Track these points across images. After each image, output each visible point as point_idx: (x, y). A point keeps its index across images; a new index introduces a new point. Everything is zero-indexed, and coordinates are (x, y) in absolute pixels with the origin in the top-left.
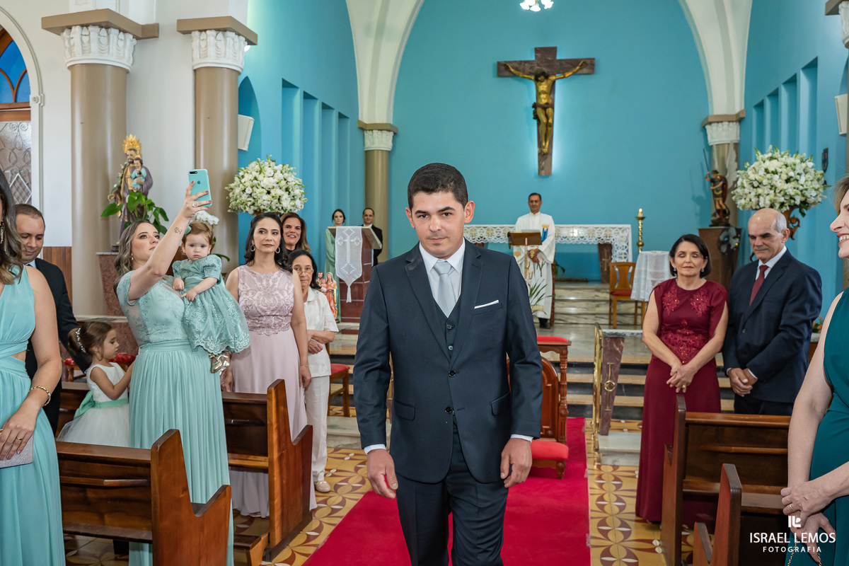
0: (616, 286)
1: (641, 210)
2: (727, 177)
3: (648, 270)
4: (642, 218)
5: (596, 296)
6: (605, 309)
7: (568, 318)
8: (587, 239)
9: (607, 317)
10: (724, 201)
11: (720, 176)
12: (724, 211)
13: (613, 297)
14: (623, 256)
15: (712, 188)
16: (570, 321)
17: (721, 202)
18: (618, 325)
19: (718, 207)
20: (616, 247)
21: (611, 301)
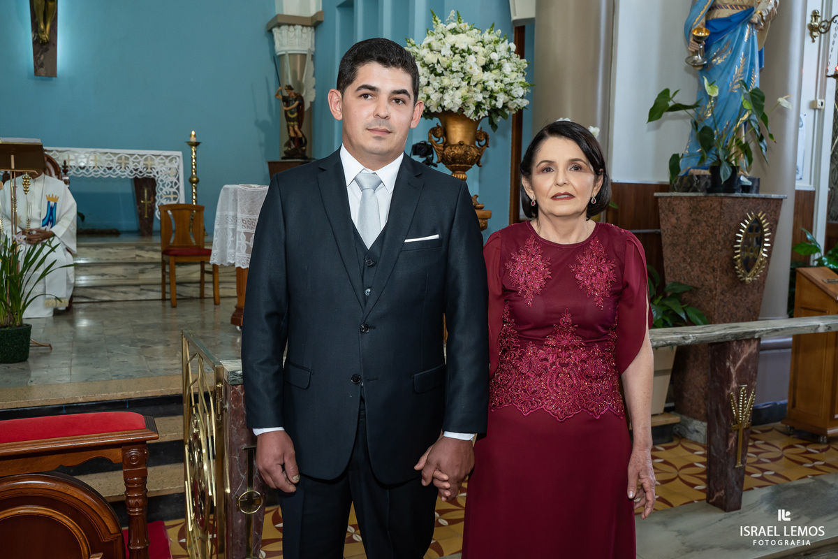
0: (172, 241)
1: (193, 133)
2: (303, 95)
3: (239, 215)
4: (197, 144)
5: (137, 256)
6: (156, 275)
7: (96, 294)
8: (118, 172)
9: (159, 288)
10: (300, 127)
11: (295, 94)
12: (300, 140)
13: (166, 257)
14: (172, 196)
15: (285, 108)
16: (99, 298)
17: (296, 128)
18: (178, 299)
19: (293, 134)
20: (161, 183)
21: (164, 263)
